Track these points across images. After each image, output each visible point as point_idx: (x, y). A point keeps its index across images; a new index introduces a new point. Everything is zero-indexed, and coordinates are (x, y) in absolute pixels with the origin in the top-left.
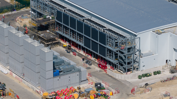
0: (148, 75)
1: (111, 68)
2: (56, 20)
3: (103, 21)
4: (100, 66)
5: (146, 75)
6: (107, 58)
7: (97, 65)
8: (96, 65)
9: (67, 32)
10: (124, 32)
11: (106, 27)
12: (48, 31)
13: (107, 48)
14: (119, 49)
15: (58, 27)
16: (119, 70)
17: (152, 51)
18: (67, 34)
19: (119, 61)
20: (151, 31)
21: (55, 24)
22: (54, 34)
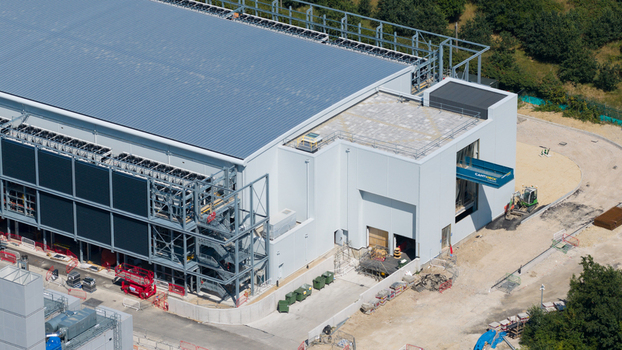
0: (305, 292)
1: (171, 291)
3: (82, 128)
4: (132, 289)
5: (298, 295)
6: (155, 258)
7: (112, 285)
8: (107, 286)
10: (184, 160)
11: (107, 150)
13: (151, 225)
14: (199, 224)
16: (201, 293)
17: (293, 212)
19: (199, 262)
20: (280, 145)
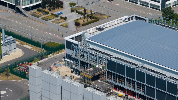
2: (107, 69)
9: (121, 81)
12: (99, 81)
13: (177, 98)
15: (108, 76)
18: (121, 83)
21: (106, 74)
22: (108, 84)
